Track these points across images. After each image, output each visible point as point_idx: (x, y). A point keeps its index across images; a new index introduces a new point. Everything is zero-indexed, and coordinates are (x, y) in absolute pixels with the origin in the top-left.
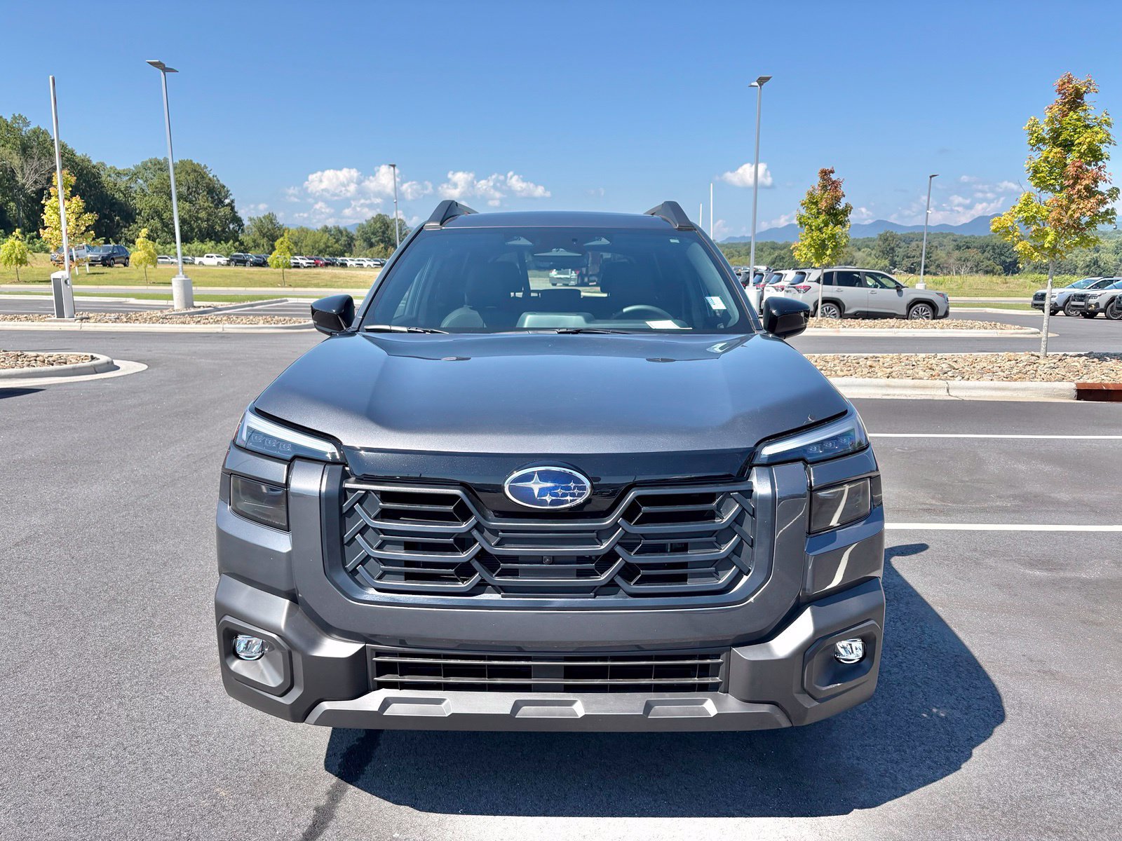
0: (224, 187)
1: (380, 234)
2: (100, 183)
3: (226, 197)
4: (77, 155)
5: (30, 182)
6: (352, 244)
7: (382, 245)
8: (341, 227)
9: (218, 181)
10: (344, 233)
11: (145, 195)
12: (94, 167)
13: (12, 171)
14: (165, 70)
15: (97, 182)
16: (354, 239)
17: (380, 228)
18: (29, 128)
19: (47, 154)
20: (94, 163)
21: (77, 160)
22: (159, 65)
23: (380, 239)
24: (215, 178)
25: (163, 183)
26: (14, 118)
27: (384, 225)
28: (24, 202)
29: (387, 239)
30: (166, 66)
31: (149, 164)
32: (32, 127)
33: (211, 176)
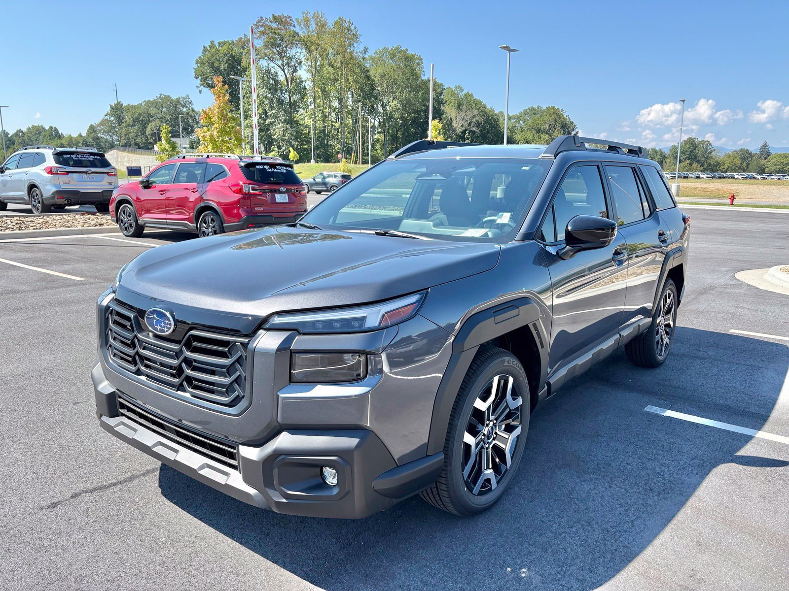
0: (572, 123)
1: (689, 153)
2: (497, 125)
3: (573, 130)
4: (487, 107)
5: (459, 126)
6: (664, 161)
7: (688, 162)
8: (657, 149)
9: (569, 119)
10: (659, 153)
11: (522, 131)
12: (496, 115)
13: (451, 120)
14: (510, 50)
15: (496, 124)
16: (666, 157)
17: (689, 148)
18: (463, 93)
19: (471, 109)
20: (497, 112)
21: (487, 111)
22: (506, 48)
23: (688, 157)
24: (568, 117)
25: (534, 123)
26: (456, 88)
27: (693, 146)
28: (455, 138)
29: (693, 157)
30: (511, 48)
31: (528, 111)
32: (465, 92)
33: (565, 116)
